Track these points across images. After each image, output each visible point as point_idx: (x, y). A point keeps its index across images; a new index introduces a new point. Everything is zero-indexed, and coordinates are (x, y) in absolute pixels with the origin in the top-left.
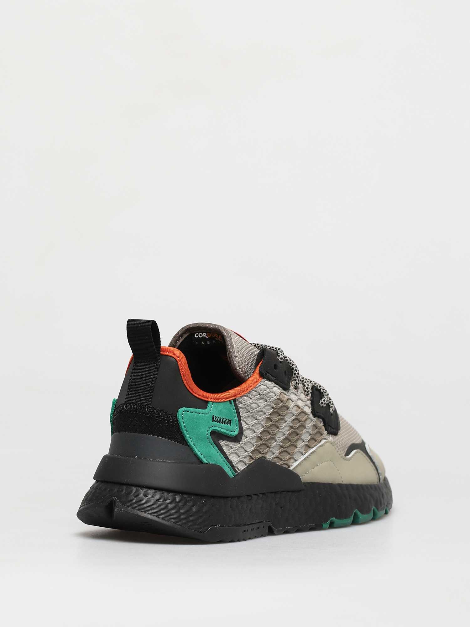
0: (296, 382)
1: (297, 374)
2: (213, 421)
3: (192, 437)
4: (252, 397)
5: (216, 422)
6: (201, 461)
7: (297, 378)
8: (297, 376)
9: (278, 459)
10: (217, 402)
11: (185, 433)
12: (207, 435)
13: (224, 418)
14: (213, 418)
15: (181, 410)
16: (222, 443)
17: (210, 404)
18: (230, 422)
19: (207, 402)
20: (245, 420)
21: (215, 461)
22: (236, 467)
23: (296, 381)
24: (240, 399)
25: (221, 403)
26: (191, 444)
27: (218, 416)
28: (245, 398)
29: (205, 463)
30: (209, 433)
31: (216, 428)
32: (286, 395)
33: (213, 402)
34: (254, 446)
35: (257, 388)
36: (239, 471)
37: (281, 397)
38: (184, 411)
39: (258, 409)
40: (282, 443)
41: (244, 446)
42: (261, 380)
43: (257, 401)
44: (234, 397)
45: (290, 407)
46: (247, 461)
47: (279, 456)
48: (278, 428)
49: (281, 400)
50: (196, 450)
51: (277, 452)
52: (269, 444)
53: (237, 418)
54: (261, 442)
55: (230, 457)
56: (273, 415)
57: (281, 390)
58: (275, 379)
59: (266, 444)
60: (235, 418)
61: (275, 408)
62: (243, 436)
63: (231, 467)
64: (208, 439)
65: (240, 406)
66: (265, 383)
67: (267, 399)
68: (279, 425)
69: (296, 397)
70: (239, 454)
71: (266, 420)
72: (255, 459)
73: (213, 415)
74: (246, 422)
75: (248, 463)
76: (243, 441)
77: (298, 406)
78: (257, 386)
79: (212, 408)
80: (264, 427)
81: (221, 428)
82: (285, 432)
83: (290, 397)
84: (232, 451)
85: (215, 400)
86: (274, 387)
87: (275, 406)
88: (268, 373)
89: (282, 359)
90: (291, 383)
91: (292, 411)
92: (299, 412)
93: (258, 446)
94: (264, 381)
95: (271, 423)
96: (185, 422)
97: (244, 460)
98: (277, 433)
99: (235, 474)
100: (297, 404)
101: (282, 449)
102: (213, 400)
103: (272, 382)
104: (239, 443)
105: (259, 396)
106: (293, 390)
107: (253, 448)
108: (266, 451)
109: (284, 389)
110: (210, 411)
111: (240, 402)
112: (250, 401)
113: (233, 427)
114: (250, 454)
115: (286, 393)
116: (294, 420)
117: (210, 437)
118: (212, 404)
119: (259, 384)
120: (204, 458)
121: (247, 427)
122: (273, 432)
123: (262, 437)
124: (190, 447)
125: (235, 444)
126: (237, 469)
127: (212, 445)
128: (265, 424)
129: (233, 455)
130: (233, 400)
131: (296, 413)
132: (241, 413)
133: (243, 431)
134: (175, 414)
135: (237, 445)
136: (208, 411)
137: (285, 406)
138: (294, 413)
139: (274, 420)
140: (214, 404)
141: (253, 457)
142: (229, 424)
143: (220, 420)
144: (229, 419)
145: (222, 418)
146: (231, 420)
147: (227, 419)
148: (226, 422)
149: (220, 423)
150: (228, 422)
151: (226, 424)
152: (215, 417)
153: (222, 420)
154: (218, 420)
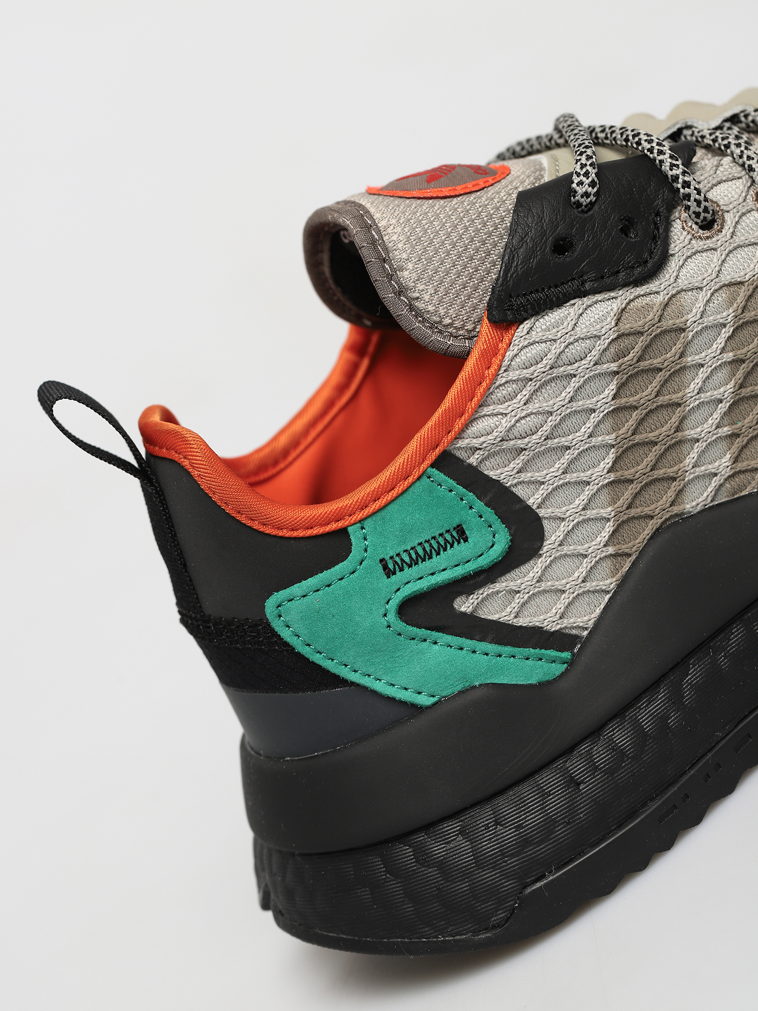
0: (695, 200)
1: (681, 177)
2: (389, 573)
3: (345, 660)
4: (501, 408)
5: (401, 570)
6: (415, 709)
7: (689, 188)
8: (684, 182)
10: (374, 513)
11: (317, 659)
12: (389, 626)
13: (428, 537)
14: (385, 567)
15: (270, 604)
16: (465, 605)
17: (355, 533)
18: (461, 534)
19: (344, 532)
20: (525, 476)
21: (456, 680)
22: (566, 627)
23: (692, 199)
24: (461, 443)
25: (390, 508)
27: (400, 550)
28: (480, 426)
29: (428, 708)
30: (392, 617)
31: (407, 591)
32: (658, 293)
33: (360, 521)
34: (608, 520)
35: (505, 371)
36: (586, 629)
37: (625, 326)
38: (279, 606)
39: (552, 421)
40: (726, 429)
41: (566, 549)
42: (513, 336)
43: (531, 408)
44: (433, 456)
45: (691, 318)
46: (603, 579)
47: (740, 466)
48: (679, 405)
49: (629, 334)
50: (380, 687)
51: (723, 463)
52: (670, 471)
53: (479, 505)
54: (632, 489)
55: (522, 622)
56: (628, 393)
57: (623, 296)
58: (583, 284)
59: (657, 480)
60: (471, 508)
61: (623, 367)
62: (545, 523)
63: (537, 650)
64: (400, 634)
65: (473, 460)
66: (534, 336)
67: (570, 369)
68: (675, 397)
69: (716, 257)
70: (558, 585)
71: (608, 425)
72: (634, 549)
73: (381, 557)
74: (530, 482)
75: (610, 583)
76: (553, 538)
77: (730, 285)
78: (506, 363)
79: (365, 539)
80: (613, 446)
81: (433, 574)
82: (717, 394)
83: (682, 283)
84: (518, 600)
85: (366, 512)
86: (581, 315)
87: (617, 364)
88: (531, 293)
89: (587, 195)
90: (678, 221)
91: (709, 320)
92: (741, 299)
93: (628, 508)
94: (525, 332)
95: (635, 415)
96: (302, 631)
97: (589, 586)
98: (683, 420)
99: (566, 655)
100: (725, 278)
101: (739, 442)
102: (360, 515)
103: (572, 302)
104: (541, 555)
105: (530, 387)
106: (693, 242)
107: (609, 527)
108: (671, 494)
109: (638, 283)
110: (366, 550)
111: (466, 449)
112: (505, 423)
113: (477, 537)
114: (604, 554)
115: (653, 286)
116: (729, 338)
117: (400, 625)
118: (363, 528)
119: (509, 354)
120: (419, 693)
121: (542, 491)
122: (662, 430)
123: (627, 474)
124: (358, 685)
125: (523, 568)
126: (574, 632)
127: (425, 640)
128: (613, 436)
129: (531, 608)
130: (432, 466)
131: (728, 315)
132: (492, 474)
133: (537, 514)
134: (268, 624)
135: (534, 568)
136: (359, 558)
137: (664, 332)
138: (719, 318)
139: (642, 401)
140: (368, 524)
141: (625, 548)
142: (459, 542)
143: (414, 556)
144: (448, 531)
145: (420, 544)
146: (458, 526)
147: (441, 535)
148: (442, 543)
149: (416, 563)
150: (452, 536)
151: (445, 550)
152: (392, 558)
153: (424, 549)
154: (407, 559)
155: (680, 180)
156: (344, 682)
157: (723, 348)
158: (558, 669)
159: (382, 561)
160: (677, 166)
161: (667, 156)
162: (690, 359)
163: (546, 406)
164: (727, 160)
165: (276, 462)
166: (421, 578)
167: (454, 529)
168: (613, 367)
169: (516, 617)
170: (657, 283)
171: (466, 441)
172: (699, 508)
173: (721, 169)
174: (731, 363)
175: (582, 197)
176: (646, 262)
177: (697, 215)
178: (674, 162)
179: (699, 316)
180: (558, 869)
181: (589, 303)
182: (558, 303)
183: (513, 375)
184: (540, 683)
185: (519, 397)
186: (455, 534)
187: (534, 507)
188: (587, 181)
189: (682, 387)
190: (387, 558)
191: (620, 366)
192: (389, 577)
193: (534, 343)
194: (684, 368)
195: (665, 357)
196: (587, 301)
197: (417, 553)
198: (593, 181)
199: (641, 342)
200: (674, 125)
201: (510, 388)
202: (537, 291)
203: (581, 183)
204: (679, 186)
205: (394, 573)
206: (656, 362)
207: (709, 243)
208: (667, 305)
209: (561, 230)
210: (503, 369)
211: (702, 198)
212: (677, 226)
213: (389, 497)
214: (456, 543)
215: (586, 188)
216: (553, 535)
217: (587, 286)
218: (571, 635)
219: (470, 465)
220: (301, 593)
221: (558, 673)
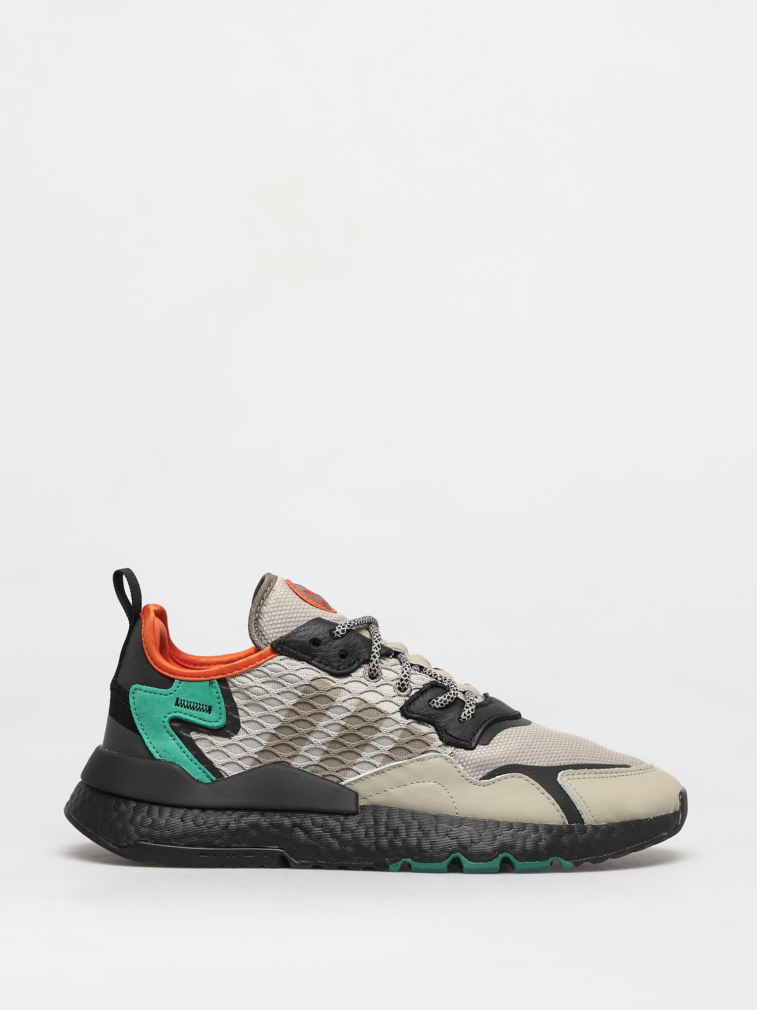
2: (177, 704)
3: (143, 723)
4: (253, 678)
6: (152, 757)
9: (318, 768)
10: (187, 681)
11: (135, 717)
12: (164, 722)
14: (177, 702)
15: (134, 686)
16: (194, 735)
17: (176, 682)
18: (209, 710)
19: (173, 680)
20: (245, 708)
21: (172, 757)
22: (221, 770)
23: (373, 664)
24: (233, 680)
25: (194, 683)
26: (141, 731)
27: (186, 699)
28: (242, 679)
29: (156, 759)
30: (166, 719)
31: (178, 714)
32: (335, 683)
33: (181, 680)
34: (263, 745)
35: (263, 666)
36: (228, 775)
37: (313, 683)
38: (136, 689)
39: (267, 695)
40: (326, 747)
41: (241, 744)
42: (275, 657)
43: (263, 686)
44: (220, 676)
45: (339, 699)
46: (247, 764)
47: (322, 764)
48: (314, 726)
49: (313, 687)
50: (147, 741)
51: (316, 758)
52: (296, 746)
53: (223, 704)
54: (278, 741)
55: (208, 756)
56: (300, 708)
57: (323, 674)
58: (312, 660)
59: (289, 745)
60: (219, 704)
61: (303, 697)
62: (241, 729)
63: (205, 769)
64: (165, 728)
65: (232, 689)
66: (282, 663)
67: (285, 683)
68: (314, 722)
69: (365, 688)
70: (230, 754)
71: (285, 712)
72: (264, 762)
73: (178, 697)
74: (246, 712)
75: (247, 767)
76: (240, 736)
77: (362, 700)
78: (265, 664)
79: (178, 687)
80: (282, 721)
81: (190, 716)
82: (331, 733)
83: (346, 687)
84: (213, 748)
85: (185, 678)
86: (303, 669)
87: (302, 694)
88: (292, 648)
89: (338, 633)
90: (364, 669)
91: (344, 704)
92: (361, 707)
93: (272, 747)
94: (280, 659)
95: (297, 717)
96: (136, 704)
97: (240, 762)
98: (312, 732)
99: (214, 779)
100: (362, 696)
101: (327, 756)
102: (182, 678)
103: (304, 662)
104: (231, 739)
105: (268, 679)
106: (363, 678)
107: (261, 748)
108: (290, 754)
109: (331, 674)
110: (175, 691)
111: (233, 683)
112: (251, 683)
113: (213, 715)
114: (252, 756)
115: (335, 679)
116: (348, 717)
117: (168, 725)
118: (180, 683)
119: (269, 662)
120: (157, 753)
121: (248, 718)
122: (302, 729)
123: (280, 735)
124: (141, 736)
125: (222, 739)
126: (223, 774)
127: (172, 736)
128: (284, 718)
129: (215, 754)
130: (217, 680)
131: (353, 709)
132: (236, 699)
133: (240, 724)
134: (128, 693)
135: (226, 741)
136: (171, 692)
137: (326, 696)
138: (349, 707)
139: (302, 714)
140: (183, 683)
141: (261, 759)
142: (207, 712)
143: (189, 705)
144: (206, 706)
145: (194, 703)
146: (211, 707)
147: (203, 705)
148: (201, 708)
149: (188, 708)
150: (206, 708)
151: (200, 711)
152: (181, 700)
153: (194, 705)
154: (186, 704)
155: (374, 654)
156: (137, 731)
157: (344, 718)
158: (208, 781)
159: (178, 698)
160: (377, 649)
161: (377, 644)
162: (328, 713)
163: (268, 689)
164: (400, 666)
165: (196, 665)
166: (186, 714)
167: (209, 706)
168: (300, 694)
169: (207, 753)
170: (338, 679)
171: (235, 681)
172: (297, 767)
173: (395, 666)
174: (343, 726)
175: (336, 633)
176: (340, 670)
177: (371, 670)
178: (377, 647)
179: (342, 700)
180: (153, 843)
181: (309, 667)
182: (299, 659)
183: (265, 669)
184: (197, 780)
185: (262, 679)
186: (207, 708)
187: (241, 721)
188: (342, 629)
189: (320, 720)
190: (180, 699)
191: (302, 695)
192: (176, 706)
193: (280, 665)
194: (325, 714)
195: (320, 705)
196: (309, 666)
197: (190, 705)
198: (344, 630)
199: (316, 693)
200: (399, 649)
201: (261, 674)
202: (295, 649)
203: (339, 628)
204: (372, 656)
205: (178, 706)
206: (316, 704)
207: (367, 683)
208: (335, 688)
209: (320, 637)
210: (263, 665)
211: (376, 665)
212: (362, 669)
213: (195, 679)
214: (205, 712)
215: (340, 631)
216: (241, 735)
217: (313, 661)
218: (221, 773)
219: (230, 690)
220: (145, 690)
221: (207, 782)
